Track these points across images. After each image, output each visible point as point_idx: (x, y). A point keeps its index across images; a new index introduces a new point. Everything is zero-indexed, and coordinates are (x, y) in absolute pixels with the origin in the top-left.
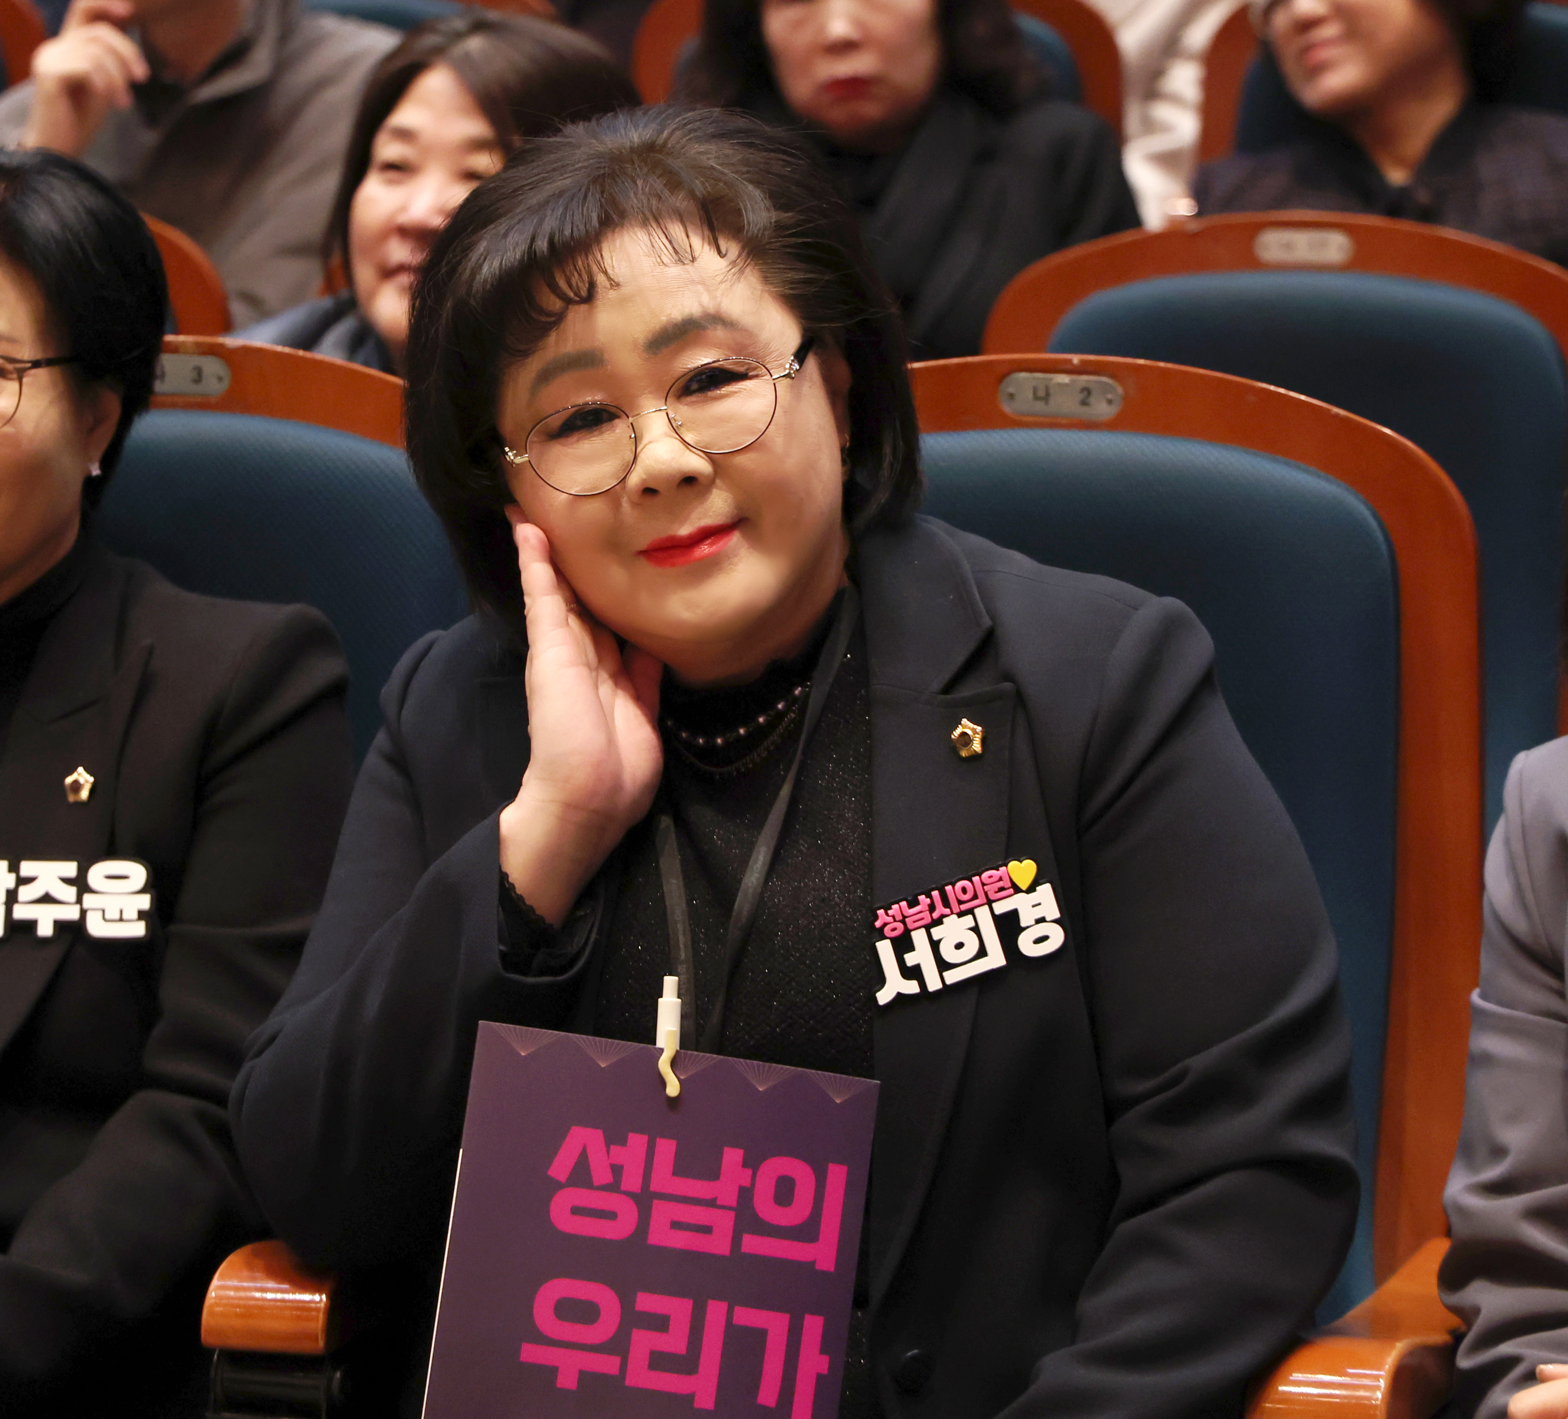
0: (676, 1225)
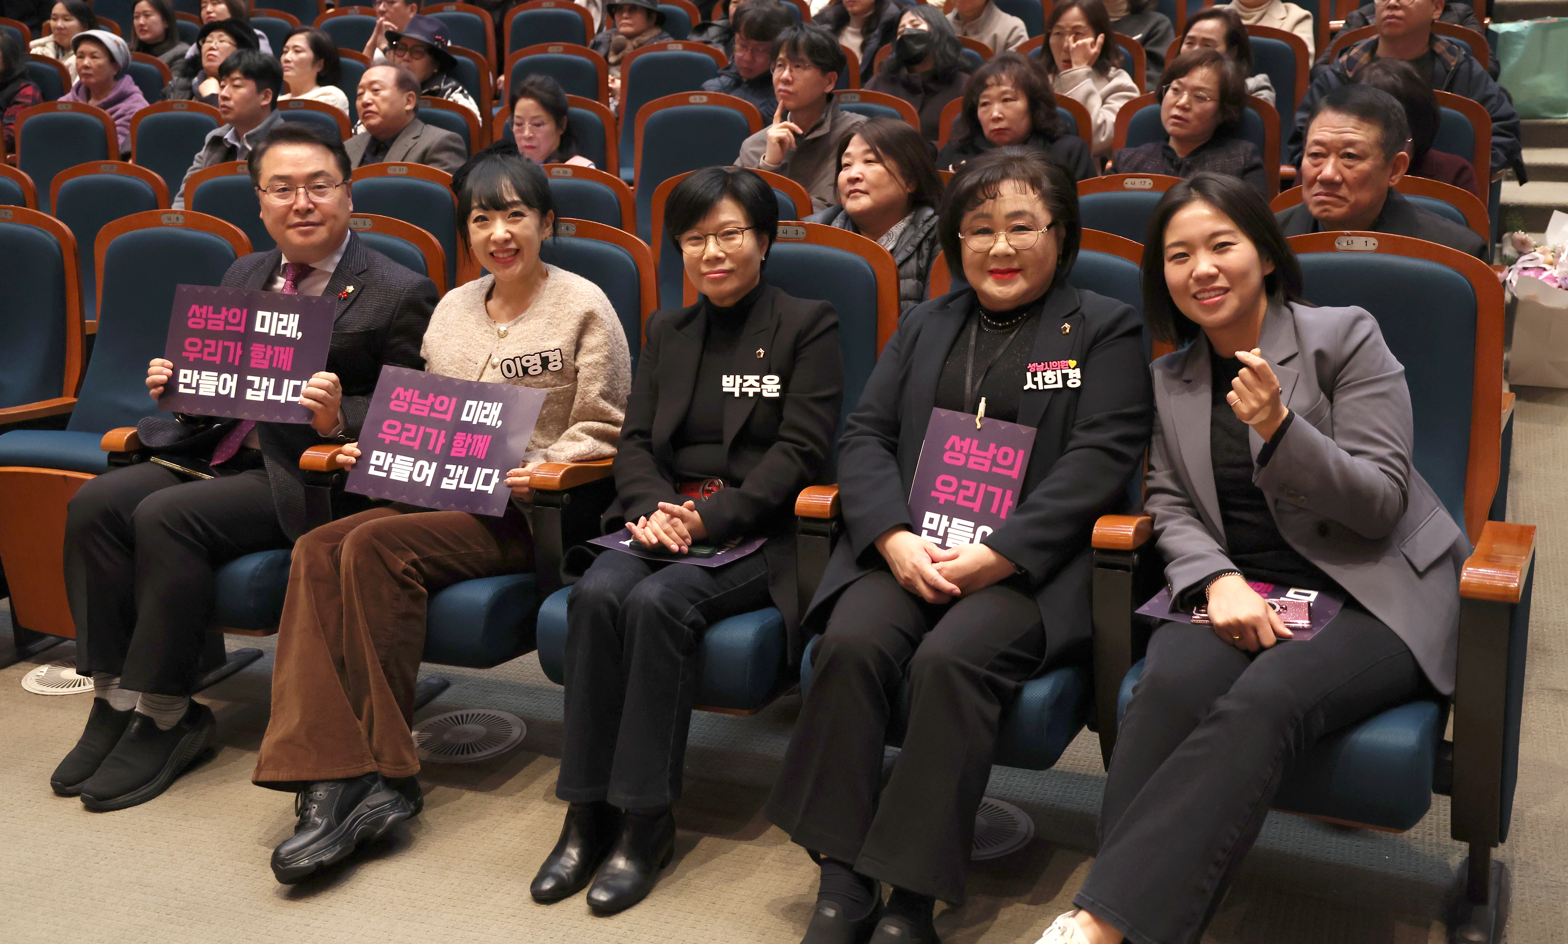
0: (975, 463)
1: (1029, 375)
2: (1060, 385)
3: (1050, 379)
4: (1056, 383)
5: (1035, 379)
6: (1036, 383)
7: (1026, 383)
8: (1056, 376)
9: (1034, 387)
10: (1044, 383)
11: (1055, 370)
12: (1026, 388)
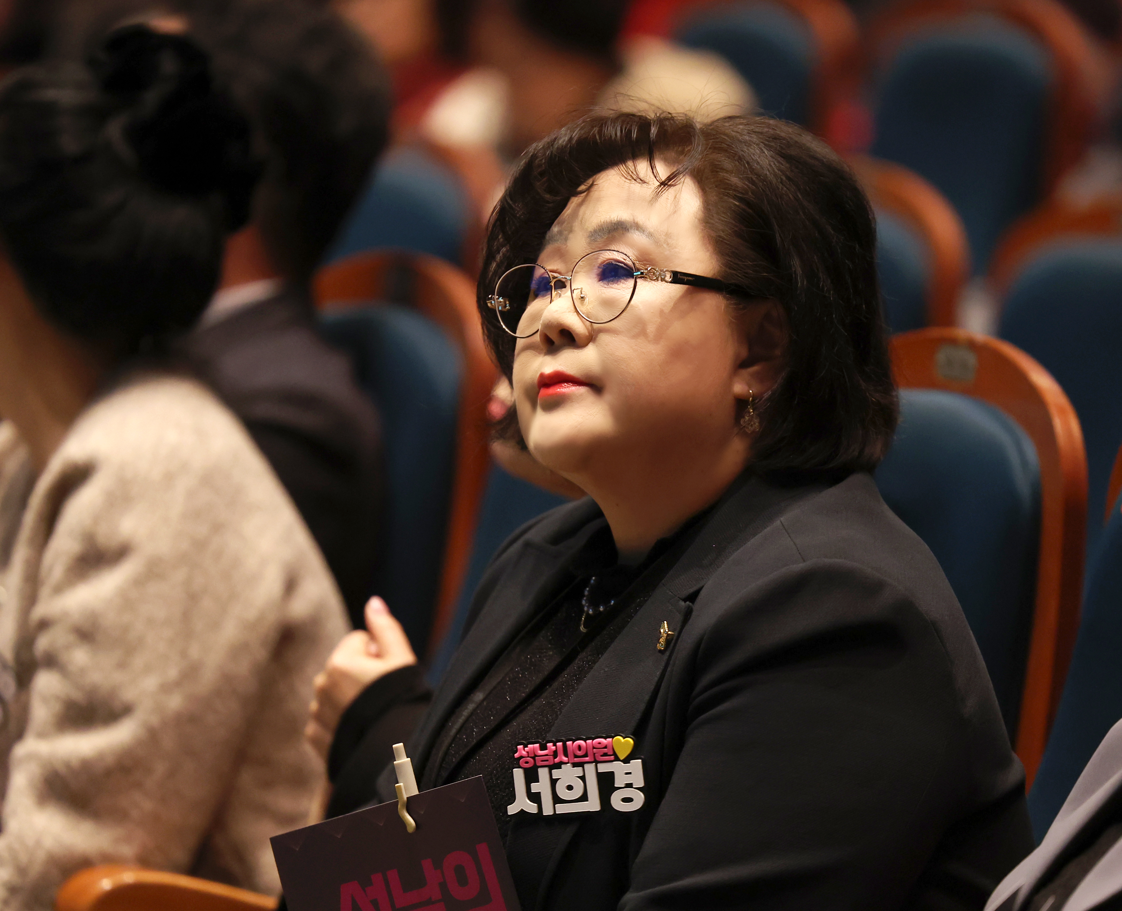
1: (518, 775)
2: (593, 805)
3: (570, 788)
4: (584, 798)
5: (535, 788)
6: (535, 798)
7: (512, 799)
8: (583, 778)
9: (532, 808)
10: (557, 800)
11: (581, 765)
12: (512, 809)
